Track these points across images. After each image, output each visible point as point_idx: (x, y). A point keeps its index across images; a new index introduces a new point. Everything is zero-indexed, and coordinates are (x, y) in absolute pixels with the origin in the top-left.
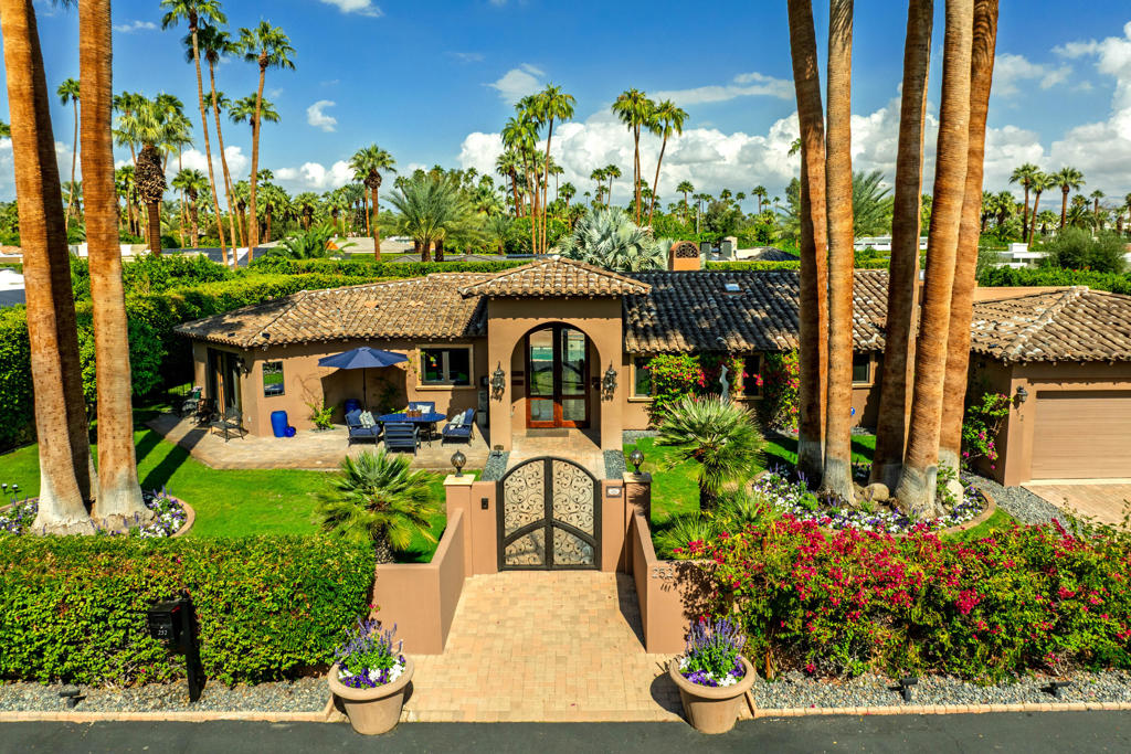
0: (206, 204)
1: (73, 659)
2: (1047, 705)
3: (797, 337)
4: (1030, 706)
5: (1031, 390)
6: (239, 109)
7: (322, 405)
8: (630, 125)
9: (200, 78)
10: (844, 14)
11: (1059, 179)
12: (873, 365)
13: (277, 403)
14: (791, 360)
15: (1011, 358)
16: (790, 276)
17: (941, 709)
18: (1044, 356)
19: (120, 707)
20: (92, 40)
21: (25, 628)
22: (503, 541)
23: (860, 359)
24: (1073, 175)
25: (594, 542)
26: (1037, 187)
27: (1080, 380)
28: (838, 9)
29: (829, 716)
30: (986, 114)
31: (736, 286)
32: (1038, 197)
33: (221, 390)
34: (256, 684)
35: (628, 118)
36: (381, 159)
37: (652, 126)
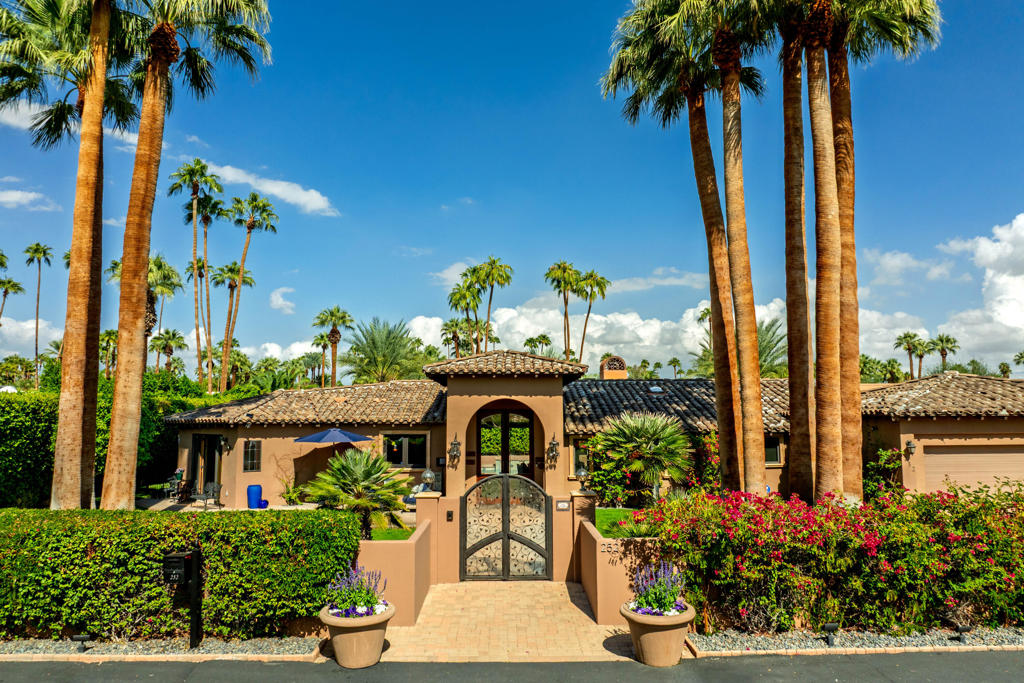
0: (175, 368)
1: (91, 605)
2: (953, 647)
3: (716, 423)
4: (939, 648)
5: (919, 445)
6: (220, 275)
7: (292, 485)
8: (560, 291)
9: (195, 236)
10: (734, 137)
11: (937, 345)
12: (782, 447)
13: (253, 478)
14: (710, 440)
15: (897, 413)
16: (705, 383)
17: (861, 651)
18: (925, 412)
19: (126, 652)
20: (147, 148)
21: (54, 571)
22: (465, 553)
23: (771, 441)
24: (948, 340)
25: (547, 553)
26: (919, 352)
27: (960, 436)
28: (729, 134)
29: (763, 656)
30: (853, 216)
31: (659, 389)
32: (921, 361)
33: (201, 472)
34: (249, 638)
35: (558, 286)
36: (342, 318)
37: (577, 291)
